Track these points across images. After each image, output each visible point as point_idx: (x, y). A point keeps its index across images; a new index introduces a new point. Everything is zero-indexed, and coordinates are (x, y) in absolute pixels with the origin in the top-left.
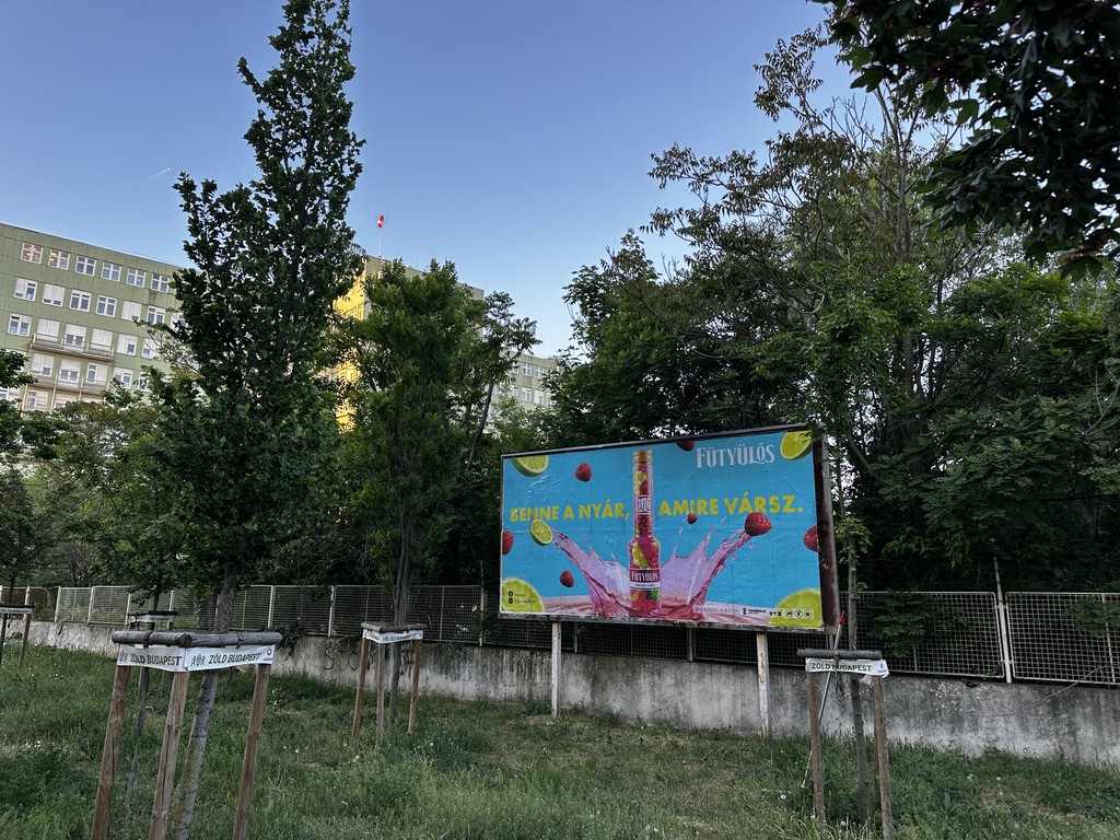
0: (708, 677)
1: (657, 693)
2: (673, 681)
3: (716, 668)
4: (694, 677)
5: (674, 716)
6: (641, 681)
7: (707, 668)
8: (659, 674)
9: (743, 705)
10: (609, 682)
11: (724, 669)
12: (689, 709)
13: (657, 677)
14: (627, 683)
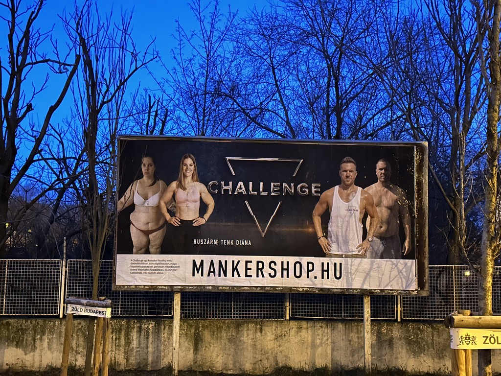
0: (304, 331)
1: (259, 346)
2: (273, 337)
3: (310, 324)
4: (293, 332)
5: (274, 364)
6: (245, 338)
7: (304, 324)
8: (261, 332)
9: (333, 350)
10: (213, 342)
11: (318, 325)
12: (287, 357)
13: (259, 334)
14: (230, 340)
